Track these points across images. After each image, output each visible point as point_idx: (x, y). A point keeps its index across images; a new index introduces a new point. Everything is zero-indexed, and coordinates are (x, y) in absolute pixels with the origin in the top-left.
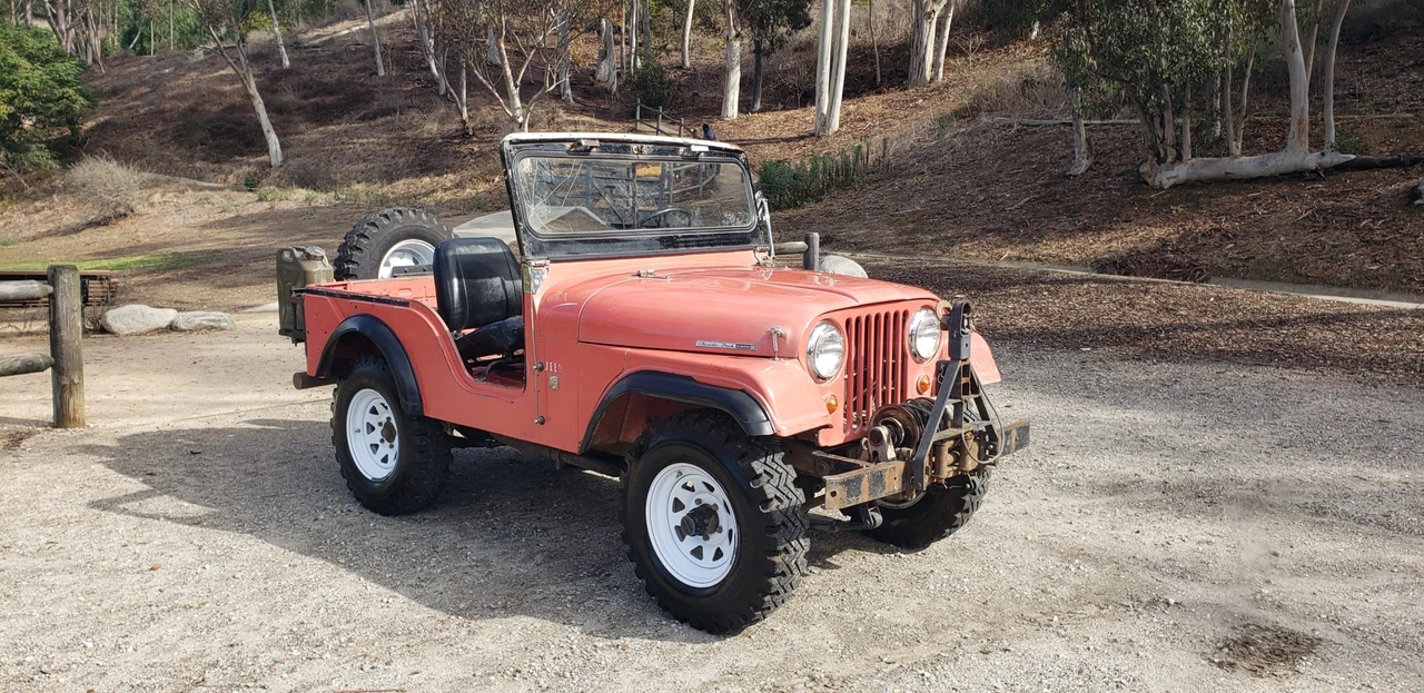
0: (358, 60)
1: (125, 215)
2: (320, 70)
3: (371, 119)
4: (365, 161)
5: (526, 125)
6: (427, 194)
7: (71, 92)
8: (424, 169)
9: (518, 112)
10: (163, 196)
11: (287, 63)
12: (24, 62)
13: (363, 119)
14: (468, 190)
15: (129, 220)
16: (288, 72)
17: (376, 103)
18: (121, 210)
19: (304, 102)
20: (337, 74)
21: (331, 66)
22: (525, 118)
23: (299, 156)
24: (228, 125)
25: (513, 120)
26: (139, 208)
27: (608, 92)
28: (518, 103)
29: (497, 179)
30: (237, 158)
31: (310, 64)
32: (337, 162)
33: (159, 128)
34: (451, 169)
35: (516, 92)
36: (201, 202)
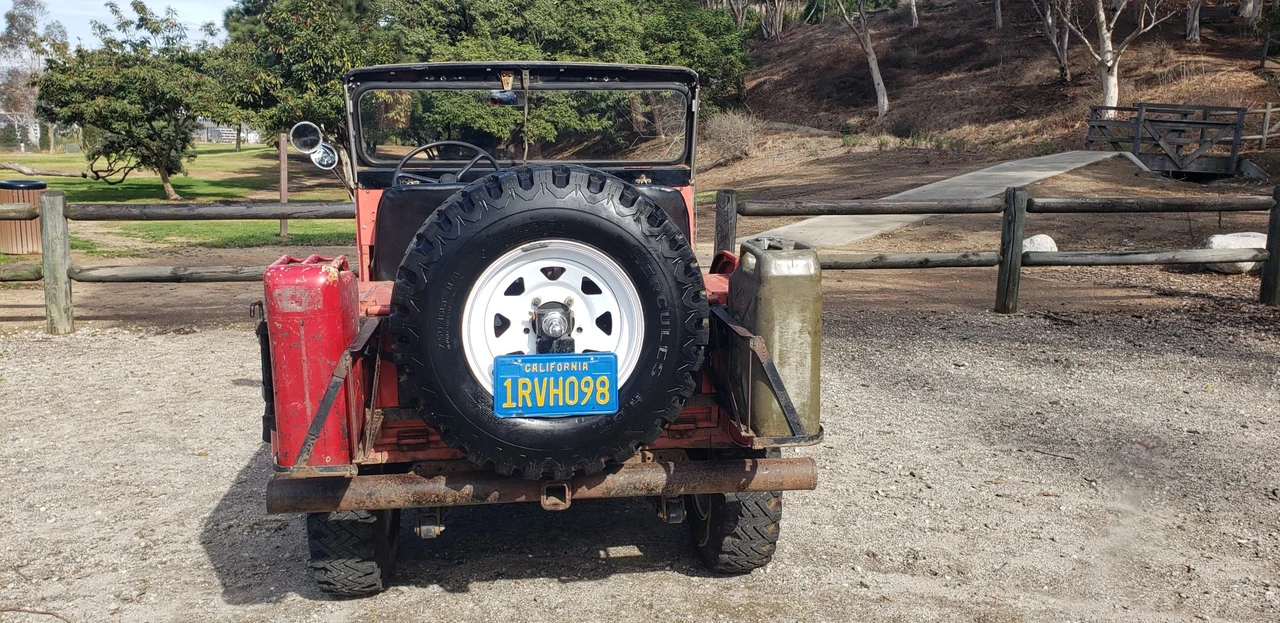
0: (981, 16)
1: (740, 158)
2: (943, 28)
3: (977, 70)
4: (961, 109)
5: (1116, 69)
6: (1007, 141)
7: (733, 58)
8: (1013, 115)
9: (1109, 56)
10: (773, 142)
11: (916, 23)
12: (702, 37)
13: (970, 70)
14: (1045, 136)
15: (743, 162)
16: (917, 31)
17: (986, 55)
18: (738, 153)
19: (922, 56)
20: (958, 30)
21: (954, 23)
22: (1115, 61)
23: (904, 106)
24: (853, 80)
25: (1102, 64)
26: (754, 152)
27: (1249, 29)
28: (1109, 45)
29: (1077, 125)
30: (853, 109)
31: (938, 22)
32: (935, 111)
33: (800, 85)
34: (1037, 115)
35: (1107, 35)
36: (798, 147)
